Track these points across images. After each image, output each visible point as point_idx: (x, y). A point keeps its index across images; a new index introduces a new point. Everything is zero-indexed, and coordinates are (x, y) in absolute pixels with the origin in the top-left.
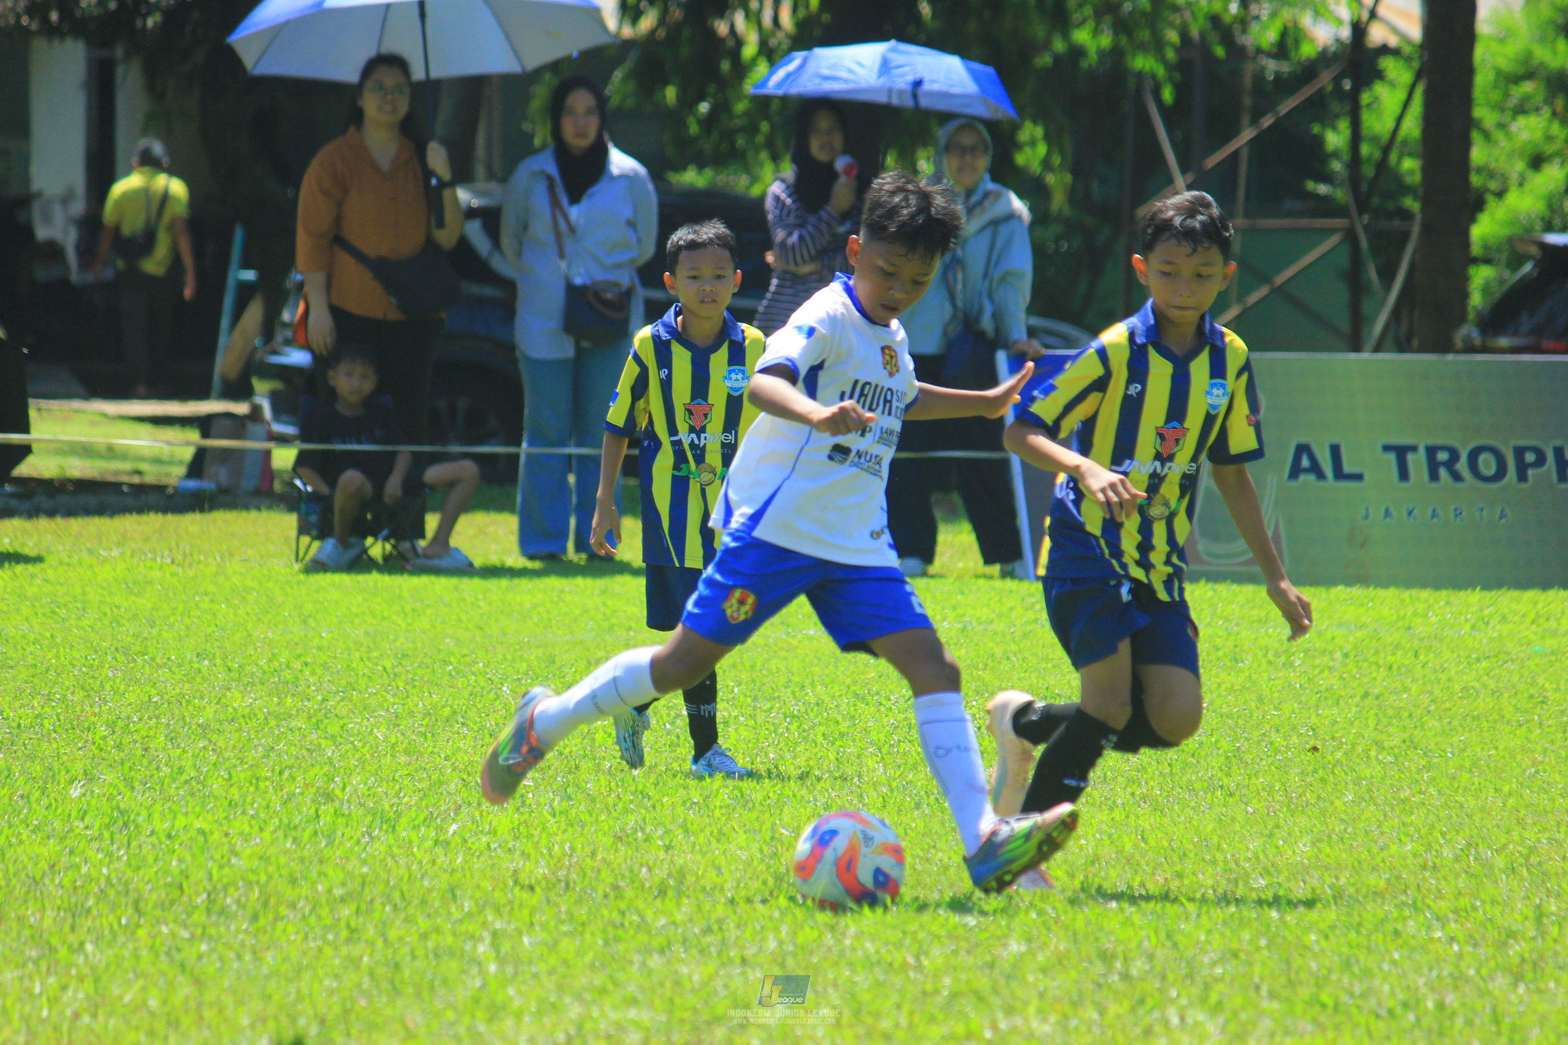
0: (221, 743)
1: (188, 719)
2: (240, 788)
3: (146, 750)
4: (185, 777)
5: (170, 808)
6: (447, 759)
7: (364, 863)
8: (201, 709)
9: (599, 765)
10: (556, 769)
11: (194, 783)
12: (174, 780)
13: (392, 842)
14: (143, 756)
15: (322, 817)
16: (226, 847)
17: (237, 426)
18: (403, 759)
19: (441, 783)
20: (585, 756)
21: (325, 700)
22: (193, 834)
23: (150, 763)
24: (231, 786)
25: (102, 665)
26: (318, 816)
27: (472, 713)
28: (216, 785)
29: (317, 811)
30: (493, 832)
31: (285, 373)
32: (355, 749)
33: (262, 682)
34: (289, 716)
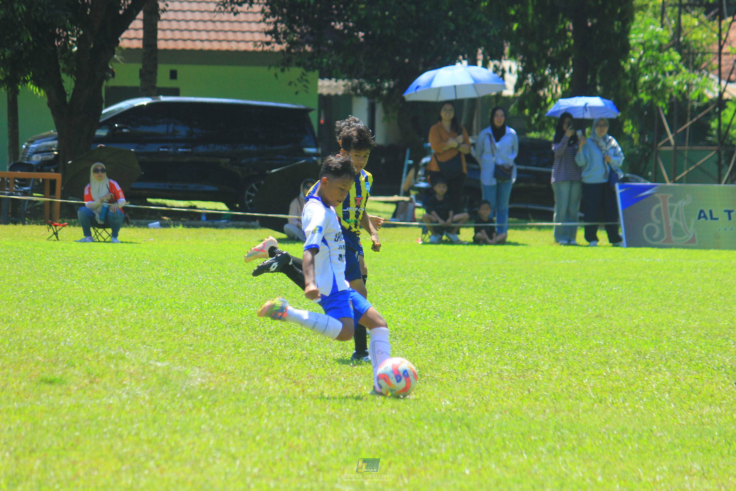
0: (397, 292)
1: (388, 285)
8: (392, 282)
17: (406, 204)
18: (446, 296)
21: (426, 280)
22: (388, 316)
31: (419, 189)
32: (433, 293)
33: (409, 275)
34: (416, 284)
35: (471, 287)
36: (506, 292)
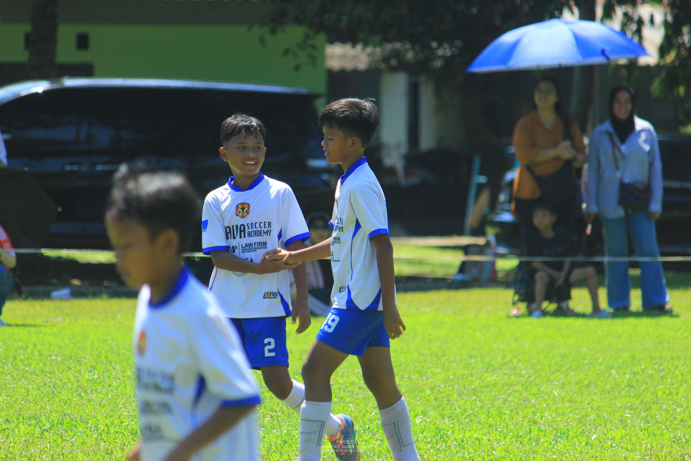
0: (483, 397)
1: (467, 386)
2: (494, 419)
3: (449, 400)
4: (467, 414)
5: (462, 428)
6: (588, 404)
7: (554, 453)
8: (473, 382)
9: (661, 407)
10: (640, 409)
11: (472, 416)
12: (463, 415)
13: (566, 443)
14: (447, 404)
15: (532, 432)
16: (489, 447)
17: (480, 250)
18: (568, 404)
19: (587, 416)
20: (654, 403)
21: (529, 377)
22: (473, 440)
23: (451, 407)
24: (489, 417)
25: (425, 361)
26: (531, 431)
27: (599, 383)
28: (483, 417)
29: (530, 429)
30: (613, 439)
31: (502, 225)
32: (545, 399)
33: (500, 369)
34: (513, 385)
35: (608, 387)
36: (668, 395)
